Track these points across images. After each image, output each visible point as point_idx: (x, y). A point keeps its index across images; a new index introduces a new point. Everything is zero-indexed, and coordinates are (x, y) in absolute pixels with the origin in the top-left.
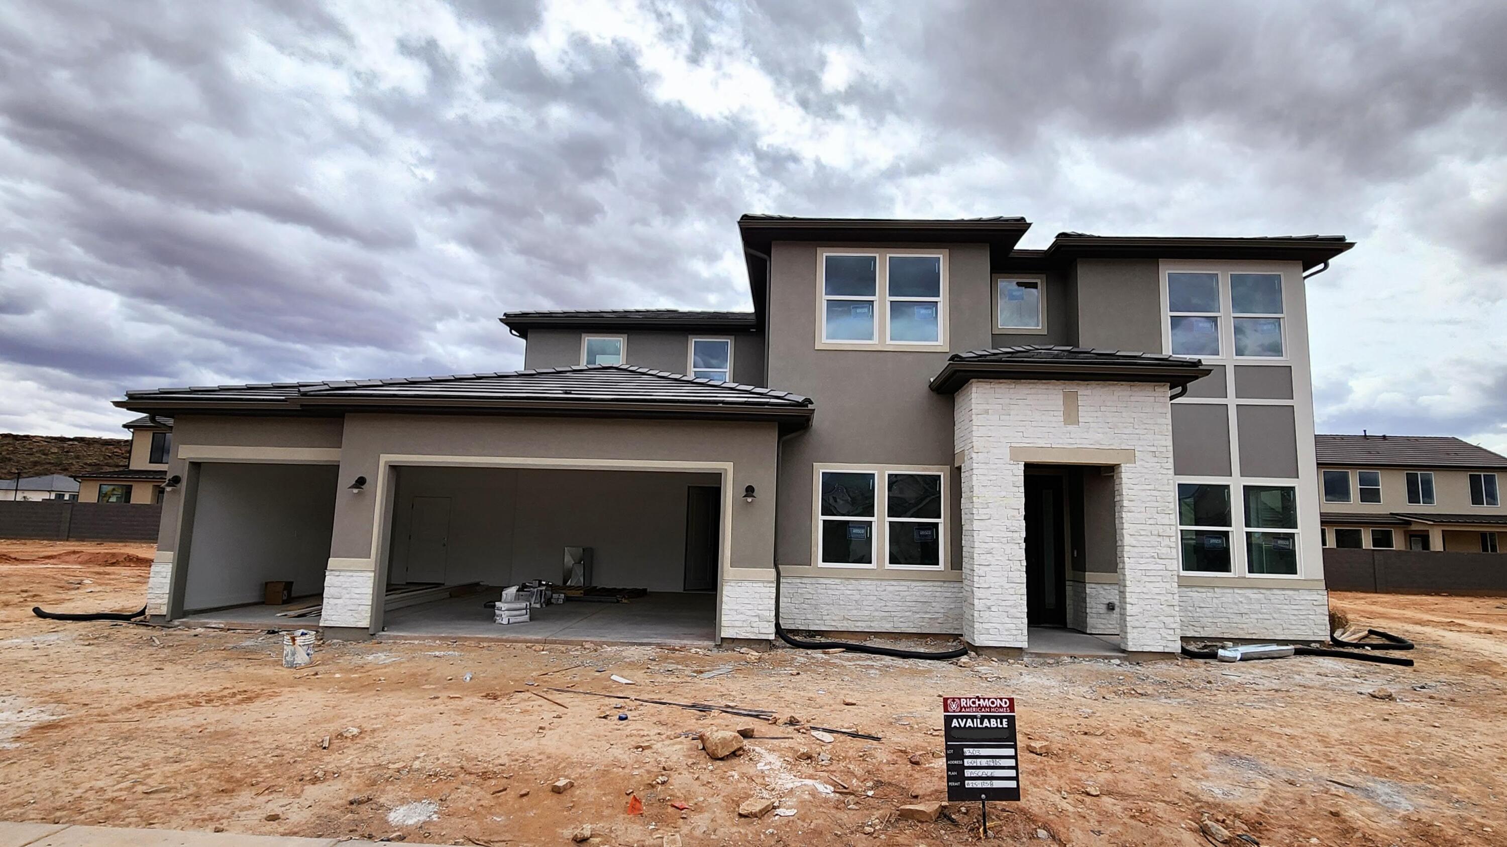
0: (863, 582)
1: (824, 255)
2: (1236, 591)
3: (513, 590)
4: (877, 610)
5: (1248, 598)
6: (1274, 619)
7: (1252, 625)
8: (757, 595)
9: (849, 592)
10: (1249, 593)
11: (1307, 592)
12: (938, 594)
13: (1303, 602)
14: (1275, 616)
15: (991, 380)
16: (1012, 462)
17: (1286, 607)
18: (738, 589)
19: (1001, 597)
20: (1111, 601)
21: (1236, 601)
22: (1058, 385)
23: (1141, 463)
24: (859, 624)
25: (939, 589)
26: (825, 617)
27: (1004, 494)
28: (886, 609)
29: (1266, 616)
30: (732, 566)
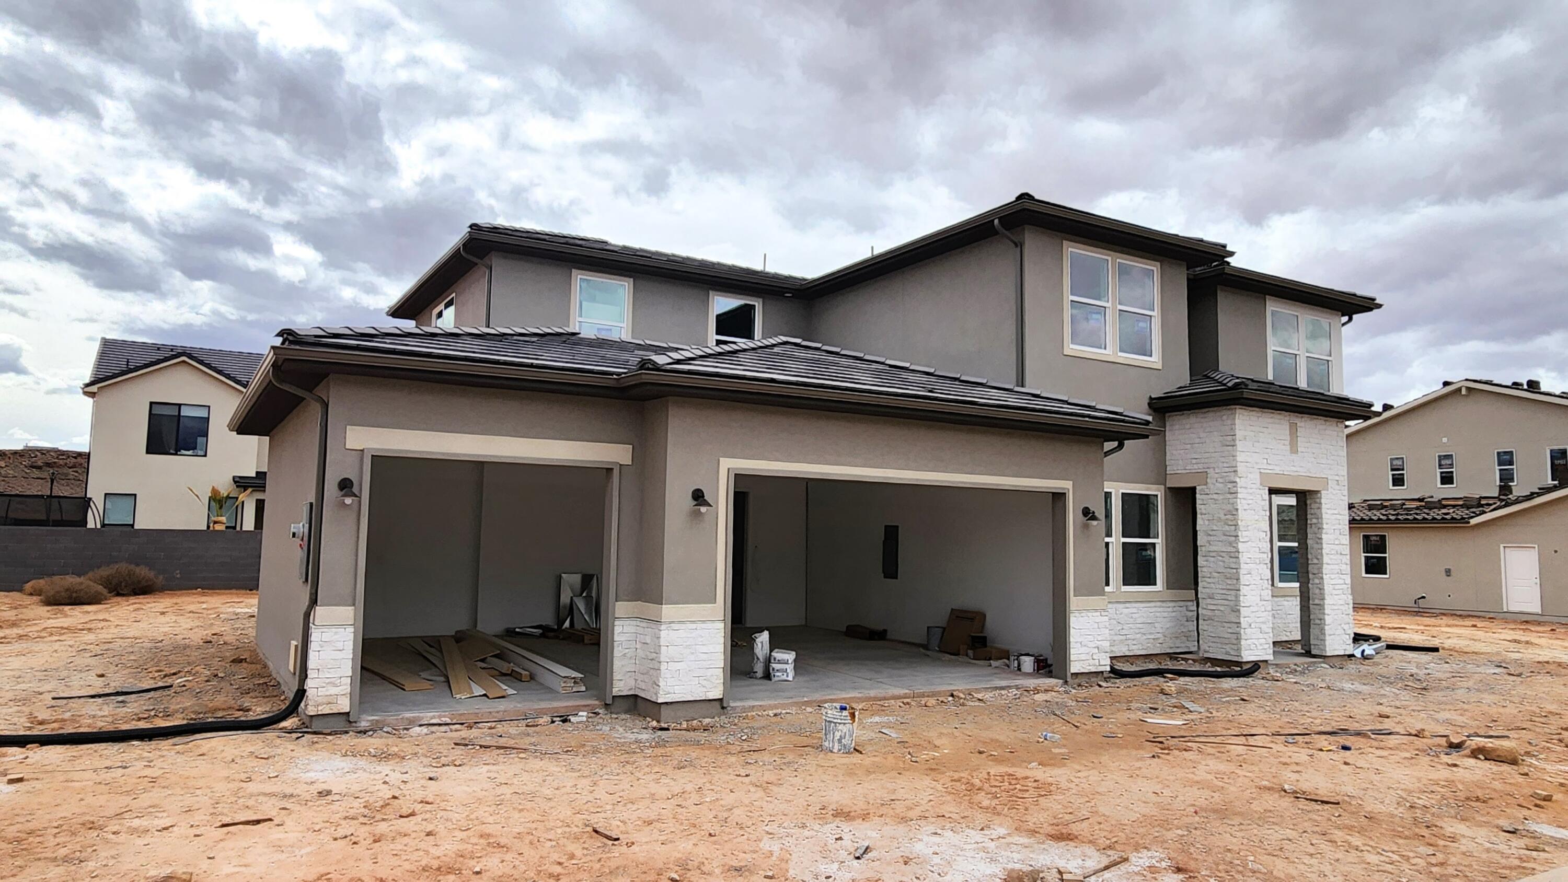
1: (1069, 249)
8: (1096, 625)
12: (1158, 614)
15: (1248, 408)
16: (1261, 487)
18: (1081, 620)
19: (1258, 614)
22: (1286, 416)
23: (1332, 490)
25: (1159, 610)
27: (1257, 517)
28: (1124, 632)
30: (1075, 596)
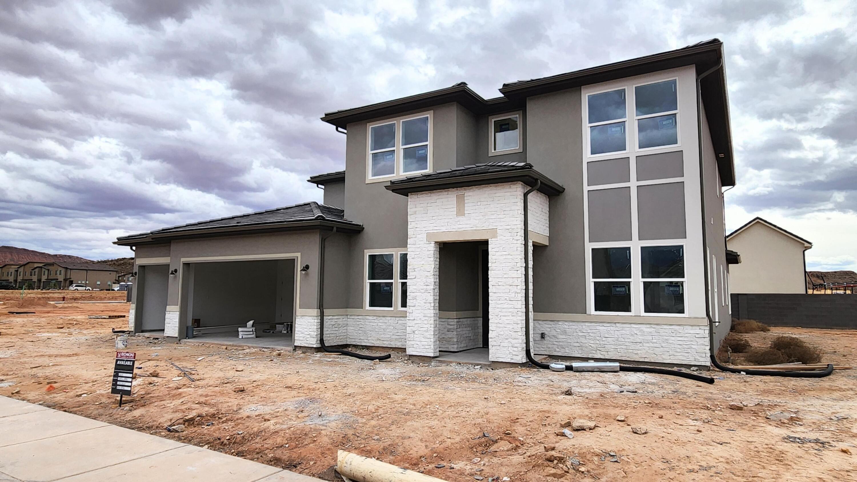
0: (387, 318)
1: (371, 127)
2: (633, 325)
3: (251, 322)
4: (393, 335)
5: (641, 331)
6: (662, 347)
7: (644, 351)
8: (309, 324)
9: (381, 324)
10: (643, 327)
11: (691, 327)
13: (687, 335)
14: (663, 345)
15: (418, 193)
16: (427, 243)
17: (673, 338)
18: (301, 320)
19: (420, 325)
20: (543, 332)
21: (633, 333)
22: (454, 191)
23: (502, 237)
24: (385, 342)
26: (369, 338)
27: (423, 262)
28: (398, 334)
29: (655, 345)
30: (300, 308)
